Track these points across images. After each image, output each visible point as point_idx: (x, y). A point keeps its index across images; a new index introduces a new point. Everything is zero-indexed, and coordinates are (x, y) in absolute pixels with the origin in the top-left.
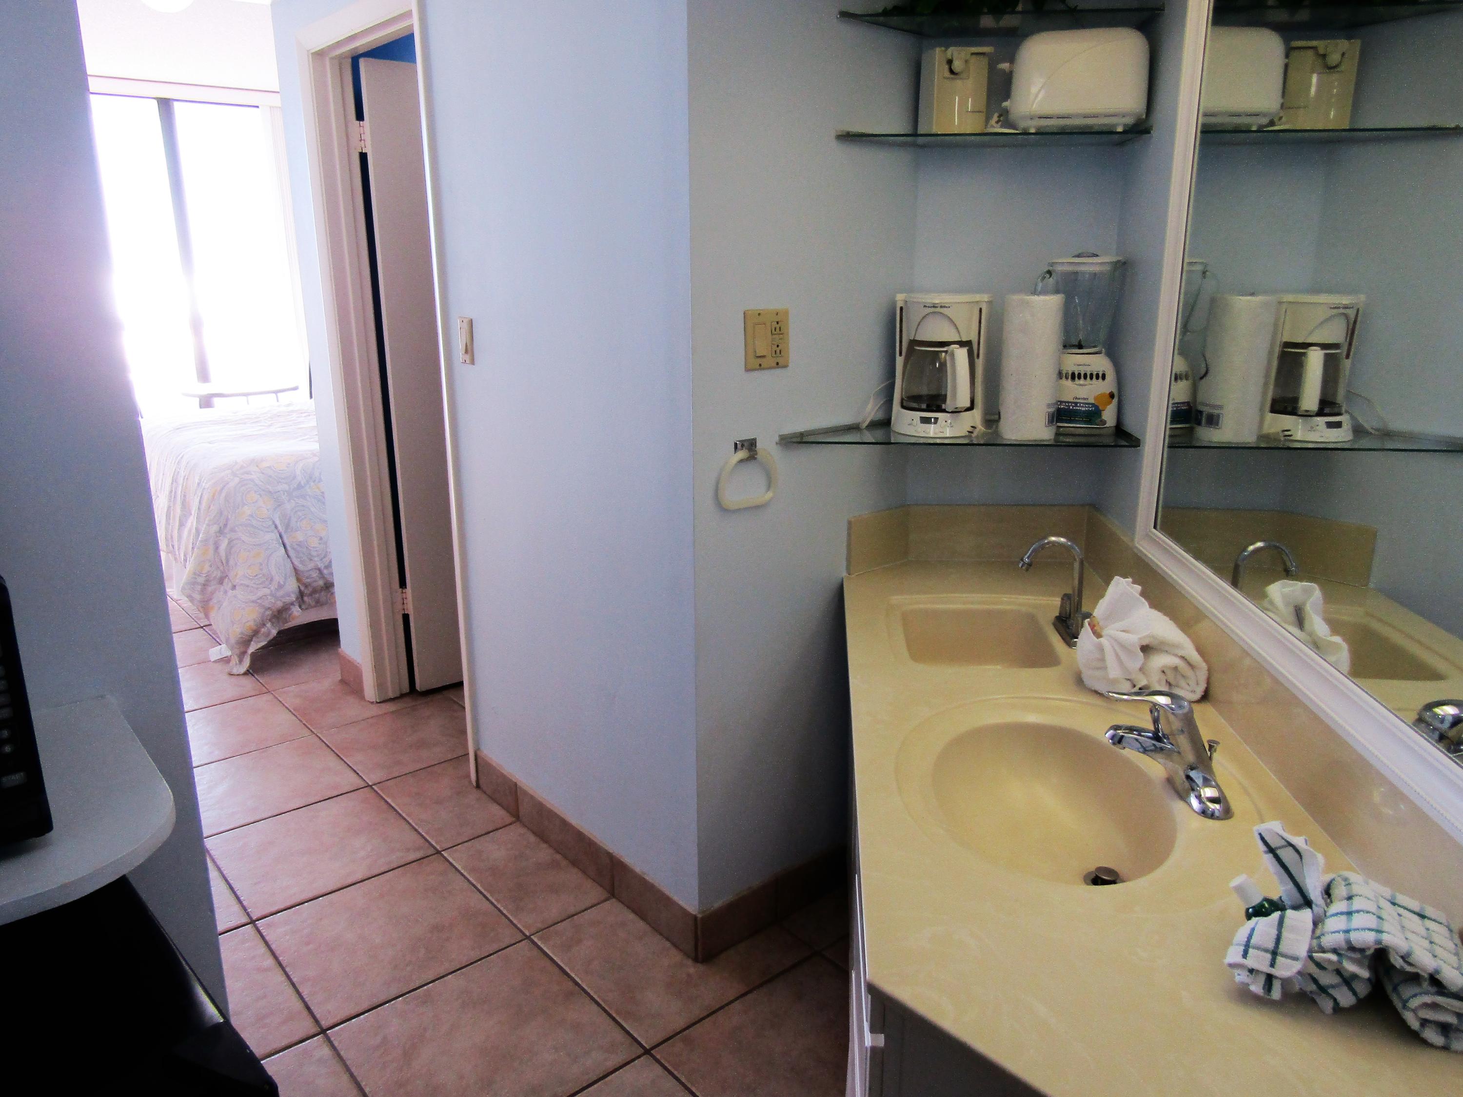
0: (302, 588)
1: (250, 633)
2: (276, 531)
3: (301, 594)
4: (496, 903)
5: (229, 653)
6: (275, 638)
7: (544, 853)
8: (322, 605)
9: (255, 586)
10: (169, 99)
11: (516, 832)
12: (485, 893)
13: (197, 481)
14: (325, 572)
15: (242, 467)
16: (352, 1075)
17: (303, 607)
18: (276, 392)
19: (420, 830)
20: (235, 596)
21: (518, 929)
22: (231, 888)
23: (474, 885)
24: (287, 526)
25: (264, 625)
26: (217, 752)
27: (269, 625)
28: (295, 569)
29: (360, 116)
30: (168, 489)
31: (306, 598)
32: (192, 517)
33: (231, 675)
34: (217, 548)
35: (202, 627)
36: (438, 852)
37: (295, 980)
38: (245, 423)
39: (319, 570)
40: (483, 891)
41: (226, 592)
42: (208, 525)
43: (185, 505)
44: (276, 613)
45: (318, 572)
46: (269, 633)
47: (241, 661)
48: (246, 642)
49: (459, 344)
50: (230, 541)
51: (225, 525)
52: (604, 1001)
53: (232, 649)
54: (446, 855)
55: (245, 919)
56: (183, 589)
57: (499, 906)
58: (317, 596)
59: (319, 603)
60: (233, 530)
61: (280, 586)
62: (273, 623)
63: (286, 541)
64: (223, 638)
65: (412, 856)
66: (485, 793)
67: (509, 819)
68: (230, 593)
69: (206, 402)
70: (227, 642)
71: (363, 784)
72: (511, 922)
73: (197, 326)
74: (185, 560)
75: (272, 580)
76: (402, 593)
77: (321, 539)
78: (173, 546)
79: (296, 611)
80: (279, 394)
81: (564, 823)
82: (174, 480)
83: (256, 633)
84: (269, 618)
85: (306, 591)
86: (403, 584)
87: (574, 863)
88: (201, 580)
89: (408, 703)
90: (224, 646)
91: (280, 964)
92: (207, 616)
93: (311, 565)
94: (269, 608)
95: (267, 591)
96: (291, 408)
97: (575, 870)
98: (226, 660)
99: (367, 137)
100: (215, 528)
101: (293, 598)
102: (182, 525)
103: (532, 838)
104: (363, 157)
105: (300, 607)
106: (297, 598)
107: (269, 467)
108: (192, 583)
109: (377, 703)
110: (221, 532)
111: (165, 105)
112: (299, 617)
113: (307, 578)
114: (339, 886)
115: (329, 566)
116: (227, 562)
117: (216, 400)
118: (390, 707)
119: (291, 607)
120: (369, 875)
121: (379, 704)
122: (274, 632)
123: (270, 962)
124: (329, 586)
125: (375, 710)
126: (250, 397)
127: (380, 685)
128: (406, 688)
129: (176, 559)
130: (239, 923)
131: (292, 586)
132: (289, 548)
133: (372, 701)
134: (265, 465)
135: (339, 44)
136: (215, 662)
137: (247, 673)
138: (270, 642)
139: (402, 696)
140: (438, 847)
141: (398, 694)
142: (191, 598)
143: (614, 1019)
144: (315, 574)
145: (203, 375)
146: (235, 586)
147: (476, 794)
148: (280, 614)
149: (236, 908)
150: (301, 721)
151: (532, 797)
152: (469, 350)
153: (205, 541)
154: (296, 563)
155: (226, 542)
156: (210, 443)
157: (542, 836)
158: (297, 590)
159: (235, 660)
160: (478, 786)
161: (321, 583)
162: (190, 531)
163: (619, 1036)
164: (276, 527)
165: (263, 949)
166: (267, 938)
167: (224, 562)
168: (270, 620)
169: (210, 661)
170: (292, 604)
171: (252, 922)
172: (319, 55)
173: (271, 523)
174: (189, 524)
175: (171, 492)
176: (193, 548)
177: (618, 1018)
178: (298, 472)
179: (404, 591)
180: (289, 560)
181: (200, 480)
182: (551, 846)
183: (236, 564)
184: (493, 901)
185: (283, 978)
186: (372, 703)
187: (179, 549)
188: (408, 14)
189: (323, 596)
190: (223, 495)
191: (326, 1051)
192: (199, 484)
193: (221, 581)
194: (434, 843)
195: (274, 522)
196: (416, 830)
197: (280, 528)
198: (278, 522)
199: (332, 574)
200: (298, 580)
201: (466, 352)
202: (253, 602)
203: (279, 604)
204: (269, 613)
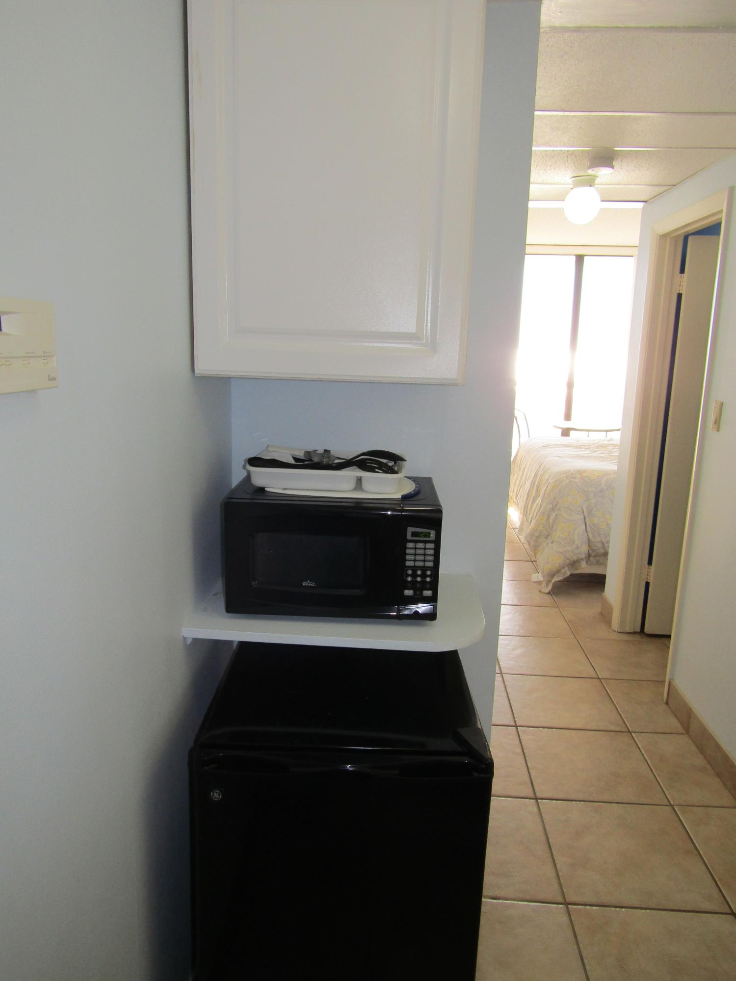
0: (590, 552)
1: (555, 570)
2: (583, 515)
3: (589, 555)
4: (657, 776)
5: (541, 579)
6: (568, 578)
7: (699, 761)
8: (601, 564)
9: (564, 544)
10: (582, 255)
11: (685, 739)
12: (652, 768)
13: (547, 478)
14: (606, 545)
15: (572, 474)
16: (545, 829)
17: (588, 562)
18: (607, 431)
19: (622, 715)
20: (552, 548)
21: (667, 798)
22: (511, 705)
23: (646, 760)
24: (590, 513)
25: (564, 568)
26: (522, 631)
27: (566, 568)
28: (589, 539)
29: (682, 271)
30: (531, 480)
31: (591, 558)
32: (539, 498)
33: (541, 592)
34: (548, 518)
35: (532, 561)
36: (629, 732)
37: (529, 765)
38: (581, 448)
39: (603, 543)
40: (651, 765)
41: (548, 544)
42: (547, 504)
43: (538, 491)
44: (571, 562)
45: (601, 544)
46: (566, 573)
47: (547, 585)
48: (553, 575)
49: (712, 418)
50: (557, 515)
51: (556, 506)
52: (712, 867)
53: (544, 577)
54: (634, 735)
55: (512, 723)
56: (526, 537)
57: (658, 779)
58: (598, 558)
59: (598, 563)
60: (559, 509)
61: (578, 548)
62: (569, 568)
63: (587, 522)
64: (540, 571)
65: (613, 728)
66: (670, 709)
67: (681, 730)
68: (550, 545)
69: (566, 432)
70: (542, 573)
71: (595, 676)
72: (664, 792)
73: (570, 386)
74: (531, 521)
75: (574, 542)
76: (648, 568)
77: (608, 525)
78: (527, 512)
79: (583, 564)
80: (608, 433)
81: (718, 746)
82: (536, 476)
83: (558, 571)
84: (567, 564)
85: (593, 554)
86: (650, 562)
87: (719, 775)
88: (536, 534)
89: (637, 638)
90: (540, 574)
91: (524, 754)
92: (535, 555)
93: (598, 539)
94: (569, 559)
95: (570, 549)
96: (611, 443)
97: (718, 780)
98: (539, 583)
99: (684, 284)
100: (550, 506)
101: (583, 556)
102: (534, 501)
103: (694, 748)
104: (680, 296)
105: (587, 562)
106: (586, 557)
107: (587, 477)
108: (531, 534)
109: (618, 632)
110: (553, 509)
111: (580, 259)
112: (585, 568)
113: (595, 546)
114: (566, 727)
115: (608, 542)
116: (552, 526)
117: (572, 432)
118: (625, 637)
119: (582, 561)
120: (584, 728)
121: (619, 634)
122: (568, 574)
123: (520, 750)
124: (606, 554)
125: (615, 636)
126: (590, 433)
127: (622, 622)
128: (638, 629)
129: (527, 519)
130: (509, 724)
131: (584, 549)
132: (587, 526)
133: (615, 630)
134: (585, 474)
135: (677, 230)
136: (534, 582)
137: (549, 593)
138: (564, 579)
139: (635, 633)
140: (630, 730)
141: (632, 631)
142: (529, 543)
143: (716, 882)
144: (600, 545)
145: (568, 417)
146: (553, 542)
147: (665, 707)
148: (574, 564)
149: (510, 716)
150: (571, 629)
151: (699, 721)
152: (717, 422)
153: (543, 513)
154: (590, 536)
155: (554, 515)
156: (559, 457)
157: (701, 749)
158: (587, 552)
159: (544, 584)
160: (667, 703)
161: (602, 551)
162: (537, 504)
163: (715, 893)
164: (583, 512)
165: (518, 742)
166: (521, 738)
167: (551, 526)
168: (567, 566)
169: (531, 581)
170: (582, 559)
171: (516, 726)
172: (664, 237)
173: (581, 509)
174: (537, 502)
175: (533, 481)
176: (536, 515)
177: (718, 883)
178: (603, 482)
179: (650, 567)
180: (586, 533)
181: (549, 478)
182: (705, 758)
183: (557, 529)
184: (656, 774)
185: (524, 762)
186: (615, 631)
187: (529, 515)
188: (721, 212)
189: (601, 559)
190: (559, 488)
191: (535, 809)
192: (547, 480)
193: (547, 538)
194: (628, 725)
195: (582, 509)
196: (620, 714)
197: (585, 513)
198: (585, 510)
199: (609, 547)
200: (589, 546)
201: (715, 423)
202: (561, 553)
203: (575, 558)
204: (568, 561)
